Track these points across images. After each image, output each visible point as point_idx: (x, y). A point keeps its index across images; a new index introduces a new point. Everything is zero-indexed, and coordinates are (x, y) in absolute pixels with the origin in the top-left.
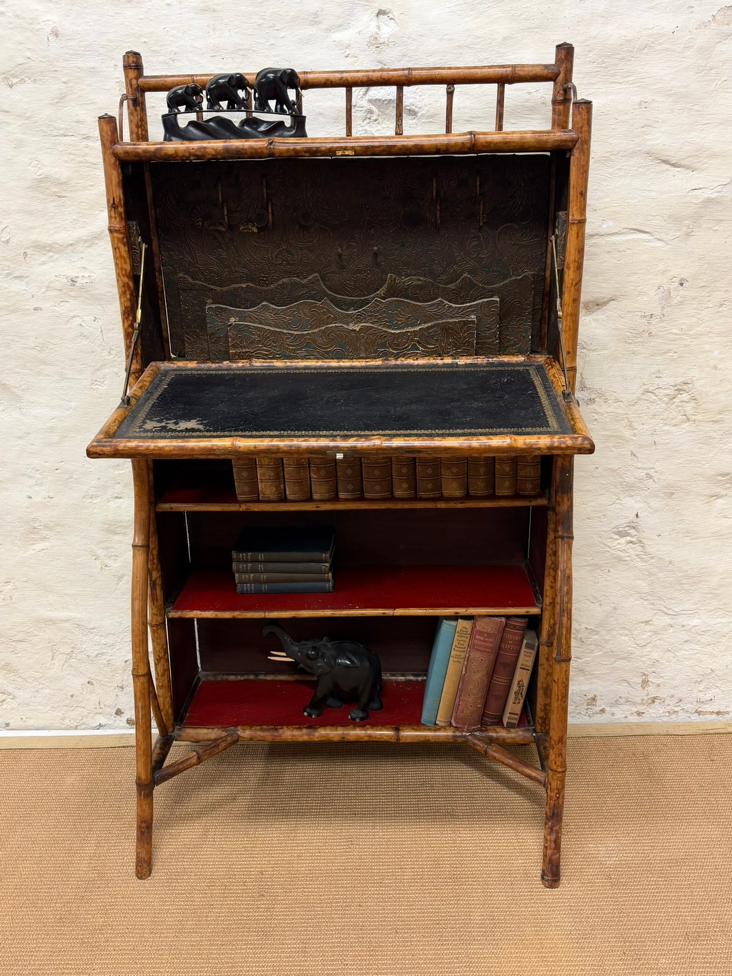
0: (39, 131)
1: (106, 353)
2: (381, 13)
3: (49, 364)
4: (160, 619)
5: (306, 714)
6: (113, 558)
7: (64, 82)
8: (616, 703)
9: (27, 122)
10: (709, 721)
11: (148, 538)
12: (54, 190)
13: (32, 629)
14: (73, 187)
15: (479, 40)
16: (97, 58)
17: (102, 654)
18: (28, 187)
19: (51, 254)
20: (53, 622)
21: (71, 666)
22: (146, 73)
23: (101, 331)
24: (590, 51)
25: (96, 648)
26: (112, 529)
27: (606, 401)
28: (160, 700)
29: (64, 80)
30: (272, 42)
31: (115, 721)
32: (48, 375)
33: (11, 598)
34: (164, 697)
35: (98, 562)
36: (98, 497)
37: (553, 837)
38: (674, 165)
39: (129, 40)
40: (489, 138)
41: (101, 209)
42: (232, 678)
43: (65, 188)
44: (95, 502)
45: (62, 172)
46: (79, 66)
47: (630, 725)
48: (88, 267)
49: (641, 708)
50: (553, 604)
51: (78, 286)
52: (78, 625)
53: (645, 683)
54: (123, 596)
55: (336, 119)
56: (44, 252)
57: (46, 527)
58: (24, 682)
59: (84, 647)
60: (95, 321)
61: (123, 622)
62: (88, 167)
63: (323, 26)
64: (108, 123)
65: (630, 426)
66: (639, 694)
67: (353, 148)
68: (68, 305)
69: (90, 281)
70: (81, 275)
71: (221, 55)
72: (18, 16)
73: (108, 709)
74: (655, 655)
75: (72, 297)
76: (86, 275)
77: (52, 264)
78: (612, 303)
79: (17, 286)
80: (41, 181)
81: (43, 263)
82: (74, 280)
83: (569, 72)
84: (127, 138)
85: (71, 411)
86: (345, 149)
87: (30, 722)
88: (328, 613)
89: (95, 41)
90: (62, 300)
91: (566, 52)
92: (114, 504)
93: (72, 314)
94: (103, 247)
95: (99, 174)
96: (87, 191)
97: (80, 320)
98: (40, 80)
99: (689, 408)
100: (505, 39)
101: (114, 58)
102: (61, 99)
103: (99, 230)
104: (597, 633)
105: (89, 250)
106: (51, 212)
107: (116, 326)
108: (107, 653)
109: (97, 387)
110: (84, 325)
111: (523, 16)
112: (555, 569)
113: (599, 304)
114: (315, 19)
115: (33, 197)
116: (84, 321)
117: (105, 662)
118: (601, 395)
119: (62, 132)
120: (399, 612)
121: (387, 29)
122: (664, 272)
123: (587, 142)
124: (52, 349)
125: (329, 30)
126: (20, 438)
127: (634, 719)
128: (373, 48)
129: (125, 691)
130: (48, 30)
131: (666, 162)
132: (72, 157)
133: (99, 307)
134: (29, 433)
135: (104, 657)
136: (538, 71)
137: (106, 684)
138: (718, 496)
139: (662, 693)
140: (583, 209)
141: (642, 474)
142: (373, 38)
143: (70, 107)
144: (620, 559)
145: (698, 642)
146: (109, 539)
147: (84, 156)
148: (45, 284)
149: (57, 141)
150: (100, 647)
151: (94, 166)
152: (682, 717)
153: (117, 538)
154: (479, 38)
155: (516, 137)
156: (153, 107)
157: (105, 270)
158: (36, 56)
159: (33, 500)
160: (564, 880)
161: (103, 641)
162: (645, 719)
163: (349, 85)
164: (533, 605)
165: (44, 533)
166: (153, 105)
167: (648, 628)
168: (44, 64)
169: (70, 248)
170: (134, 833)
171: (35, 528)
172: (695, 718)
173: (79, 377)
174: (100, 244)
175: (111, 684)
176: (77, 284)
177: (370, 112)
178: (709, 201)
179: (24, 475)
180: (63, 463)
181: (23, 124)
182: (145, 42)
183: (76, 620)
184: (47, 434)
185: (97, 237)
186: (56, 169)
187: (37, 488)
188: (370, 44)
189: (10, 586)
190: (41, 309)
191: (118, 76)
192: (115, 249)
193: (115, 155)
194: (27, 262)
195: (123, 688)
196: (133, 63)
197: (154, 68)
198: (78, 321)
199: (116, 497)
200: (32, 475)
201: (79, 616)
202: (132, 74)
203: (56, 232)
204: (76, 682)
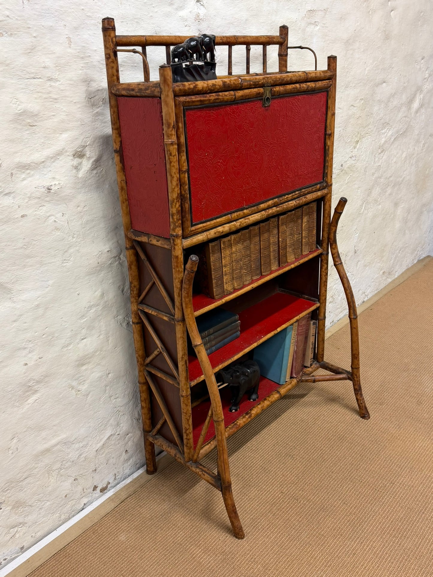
0: (15, 75)
1: (71, 238)
3: (32, 257)
5: (234, 411)
6: (82, 383)
7: (35, 37)
9: (6, 68)
12: (29, 121)
13: (34, 464)
14: (41, 117)
15: (236, 20)
16: (53, 19)
17: (81, 455)
18: (10, 121)
19: (29, 171)
20: (48, 450)
21: (62, 476)
23: (68, 223)
24: (272, 29)
25: (77, 452)
28: (191, 441)
29: (34, 35)
30: (151, 14)
31: (92, 495)
32: (31, 266)
33: (17, 449)
35: (73, 391)
36: (71, 344)
39: (72, 7)
40: (312, 75)
41: (60, 133)
43: (36, 119)
44: (70, 348)
45: (34, 106)
46: (43, 24)
48: (57, 177)
51: (52, 193)
52: (65, 443)
54: (90, 407)
56: (23, 171)
57: (38, 382)
58: (30, 508)
59: (70, 456)
60: (63, 216)
61: (91, 425)
62: (51, 101)
63: (174, 7)
68: (44, 208)
69: (60, 187)
70: (53, 183)
71: (126, 22)
73: (89, 490)
75: (47, 201)
76: (57, 183)
77: (29, 179)
79: (7, 201)
80: (20, 115)
81: (24, 179)
82: (50, 188)
85: (50, 288)
89: (52, 6)
90: (40, 205)
91: (284, 30)
92: (81, 345)
93: (48, 214)
94: (64, 161)
95: (59, 106)
96: (50, 120)
97: (54, 218)
98: (16, 34)
100: (246, 20)
101: (63, 20)
102: (31, 50)
103: (61, 148)
105: (54, 164)
106: (26, 139)
107: (75, 217)
108: (84, 452)
109: (65, 264)
110: (57, 221)
111: (251, 9)
115: (14, 128)
116: (56, 218)
117: (83, 459)
119: (32, 76)
121: (201, 11)
124: (35, 244)
125: (177, 9)
126: (15, 321)
128: (197, 22)
129: (97, 471)
132: (40, 94)
133: (65, 205)
134: (21, 315)
135: (82, 456)
136: (275, 39)
137: (85, 474)
142: (197, 16)
143: (38, 56)
146: (79, 371)
147: (48, 93)
148: (28, 195)
149: (29, 83)
150: (79, 451)
151: (55, 101)
153: (84, 368)
154: (236, 19)
155: (319, 74)
156: (90, 56)
157: (66, 178)
158: (14, 15)
159: (29, 365)
161: (81, 445)
164: (317, 303)
165: (36, 387)
166: (90, 55)
168: (19, 22)
169: (42, 164)
171: (30, 386)
173: (53, 261)
174: (61, 158)
175: (88, 473)
176: (52, 191)
179: (20, 349)
180: (47, 329)
181: (4, 69)
182: (83, 9)
183: (64, 440)
184: (35, 311)
185: (59, 154)
186: (30, 105)
187: (30, 355)
188: (195, 19)
189: (15, 441)
190: (26, 215)
191: (67, 33)
194: (13, 180)
195: (96, 470)
197: (88, 28)
198: (53, 218)
199: (83, 339)
200: (26, 346)
201: (64, 436)
203: (31, 154)
204: (67, 484)
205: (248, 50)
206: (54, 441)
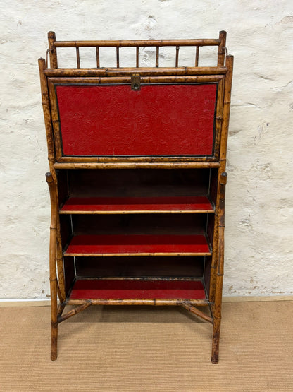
0: (13, 61)
1: (39, 150)
2: (150, 17)
3: (16, 154)
4: (61, 257)
7: (24, 42)
8: (240, 289)
10: (277, 296)
11: (56, 225)
12: (19, 85)
13: (9, 259)
14: (26, 84)
16: (37, 33)
17: (37, 269)
18: (8, 84)
19: (18, 110)
20: (17, 256)
21: (24, 274)
22: (57, 40)
23: (38, 141)
25: (34, 266)
26: (41, 219)
27: (237, 170)
28: (61, 289)
30: (107, 27)
31: (41, 295)
32: (16, 158)
34: (62, 288)
35: (35, 232)
36: (36, 207)
37: (216, 344)
38: (265, 78)
40: (193, 70)
41: (38, 93)
42: (89, 279)
43: (24, 84)
44: (34, 208)
45: (23, 78)
46: (30, 36)
47: (246, 297)
48: (33, 116)
49: (250, 291)
50: (216, 252)
51: (28, 123)
52: (27, 257)
53: (252, 281)
55: (132, 59)
56: (15, 110)
57: (15, 218)
58: (5, 280)
59: (30, 266)
60: (35, 137)
62: (33, 76)
63: (127, 22)
64: (42, 61)
65: (247, 181)
66: (249, 285)
67: (139, 73)
68: (24, 131)
69: (33, 121)
70: (30, 119)
72: (5, 16)
73: (39, 291)
74: (256, 270)
75: (26, 127)
76: (32, 119)
77: (18, 114)
78: (240, 132)
79: (4, 123)
80: (14, 81)
81: (15, 114)
82: (27, 121)
83: (225, 42)
84: (49, 67)
85: (25, 173)
86: (136, 73)
87: (8, 296)
88: (128, 254)
89: (36, 26)
90: (22, 129)
91: (223, 34)
92: (42, 209)
93: (26, 134)
96: (33, 86)
97: (29, 137)
98: (14, 41)
99: (270, 174)
100: (199, 28)
101: (44, 34)
102: (22, 49)
103: (37, 101)
104: (233, 261)
105: (33, 109)
106: (18, 94)
107: (43, 139)
108: (39, 268)
109: (36, 163)
110: (31, 139)
112: (218, 238)
113: (235, 133)
114: (124, 19)
115: (11, 88)
116: (31, 137)
117: (38, 272)
118: (235, 168)
119: (22, 62)
120: (156, 254)
121: (153, 23)
122: (260, 120)
123: (231, 72)
125: (129, 23)
126: (4, 183)
127: (247, 295)
128: (147, 31)
129: (46, 284)
130: (17, 21)
131: (262, 77)
132: (26, 72)
133: (37, 132)
134: (8, 181)
136: (212, 41)
137: (38, 281)
138: (281, 208)
139: (259, 285)
140: (229, 98)
141: (252, 199)
142: (147, 27)
143: (26, 52)
144: (243, 232)
145: (273, 265)
146: (40, 223)
147: (31, 72)
148: (15, 122)
149: (20, 66)
150: (36, 266)
151: (36, 76)
152: (266, 294)
153: (43, 223)
154: (189, 27)
155: (203, 69)
158: (12, 32)
159: (10, 208)
160: (220, 361)
161: (37, 264)
162: (252, 295)
163: (138, 46)
164: (208, 252)
165: (14, 221)
167: (253, 259)
168: (15, 35)
169: (25, 108)
170: (50, 342)
171: (10, 219)
172: (271, 294)
173: (28, 159)
174: (37, 106)
175: (40, 281)
177: (146, 56)
178: (278, 93)
179: (6, 198)
181: (7, 58)
182: (56, 27)
183: (26, 255)
184: (16, 181)
185: (36, 104)
186: (20, 77)
187: (11, 203)
188: (146, 29)
190: (13, 132)
191: (45, 40)
192: (44, 111)
193: (45, 74)
194: (8, 113)
195: (45, 282)
196: (52, 36)
197: (60, 38)
199: (43, 207)
200: (9, 198)
201: (27, 253)
202: (51, 40)
203: (20, 102)
204: (26, 280)
205: (178, 50)
206: (21, 253)
